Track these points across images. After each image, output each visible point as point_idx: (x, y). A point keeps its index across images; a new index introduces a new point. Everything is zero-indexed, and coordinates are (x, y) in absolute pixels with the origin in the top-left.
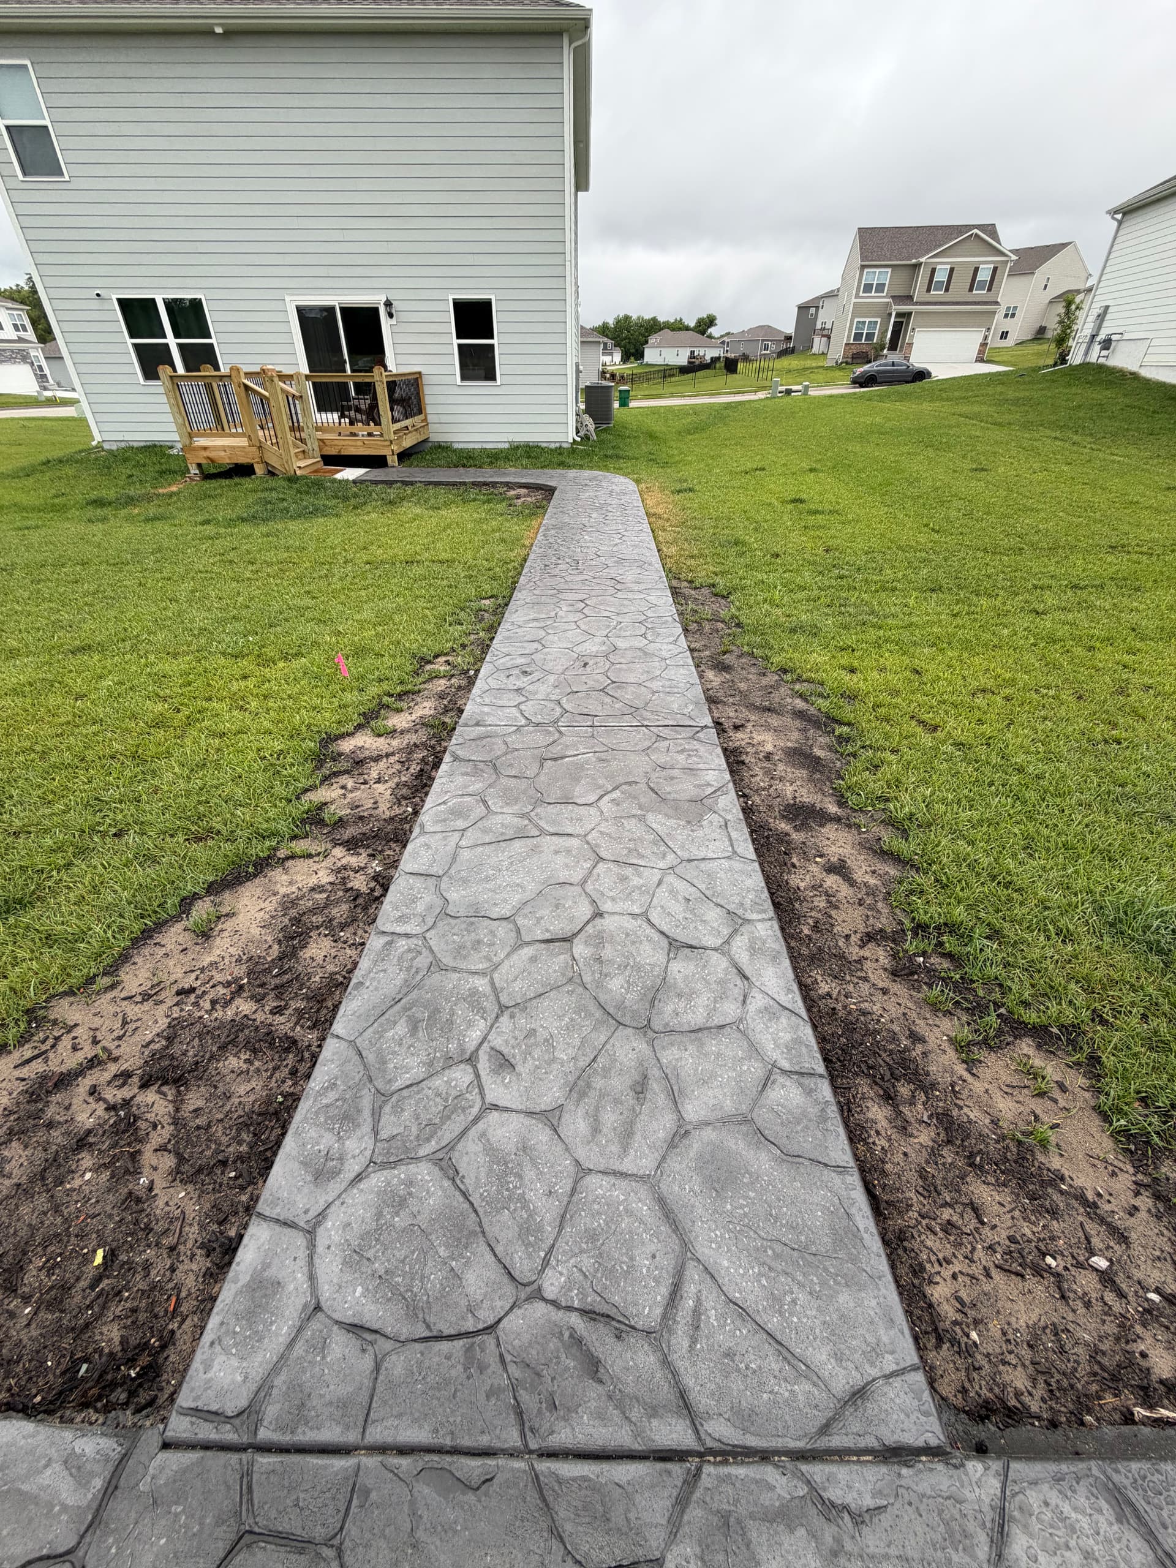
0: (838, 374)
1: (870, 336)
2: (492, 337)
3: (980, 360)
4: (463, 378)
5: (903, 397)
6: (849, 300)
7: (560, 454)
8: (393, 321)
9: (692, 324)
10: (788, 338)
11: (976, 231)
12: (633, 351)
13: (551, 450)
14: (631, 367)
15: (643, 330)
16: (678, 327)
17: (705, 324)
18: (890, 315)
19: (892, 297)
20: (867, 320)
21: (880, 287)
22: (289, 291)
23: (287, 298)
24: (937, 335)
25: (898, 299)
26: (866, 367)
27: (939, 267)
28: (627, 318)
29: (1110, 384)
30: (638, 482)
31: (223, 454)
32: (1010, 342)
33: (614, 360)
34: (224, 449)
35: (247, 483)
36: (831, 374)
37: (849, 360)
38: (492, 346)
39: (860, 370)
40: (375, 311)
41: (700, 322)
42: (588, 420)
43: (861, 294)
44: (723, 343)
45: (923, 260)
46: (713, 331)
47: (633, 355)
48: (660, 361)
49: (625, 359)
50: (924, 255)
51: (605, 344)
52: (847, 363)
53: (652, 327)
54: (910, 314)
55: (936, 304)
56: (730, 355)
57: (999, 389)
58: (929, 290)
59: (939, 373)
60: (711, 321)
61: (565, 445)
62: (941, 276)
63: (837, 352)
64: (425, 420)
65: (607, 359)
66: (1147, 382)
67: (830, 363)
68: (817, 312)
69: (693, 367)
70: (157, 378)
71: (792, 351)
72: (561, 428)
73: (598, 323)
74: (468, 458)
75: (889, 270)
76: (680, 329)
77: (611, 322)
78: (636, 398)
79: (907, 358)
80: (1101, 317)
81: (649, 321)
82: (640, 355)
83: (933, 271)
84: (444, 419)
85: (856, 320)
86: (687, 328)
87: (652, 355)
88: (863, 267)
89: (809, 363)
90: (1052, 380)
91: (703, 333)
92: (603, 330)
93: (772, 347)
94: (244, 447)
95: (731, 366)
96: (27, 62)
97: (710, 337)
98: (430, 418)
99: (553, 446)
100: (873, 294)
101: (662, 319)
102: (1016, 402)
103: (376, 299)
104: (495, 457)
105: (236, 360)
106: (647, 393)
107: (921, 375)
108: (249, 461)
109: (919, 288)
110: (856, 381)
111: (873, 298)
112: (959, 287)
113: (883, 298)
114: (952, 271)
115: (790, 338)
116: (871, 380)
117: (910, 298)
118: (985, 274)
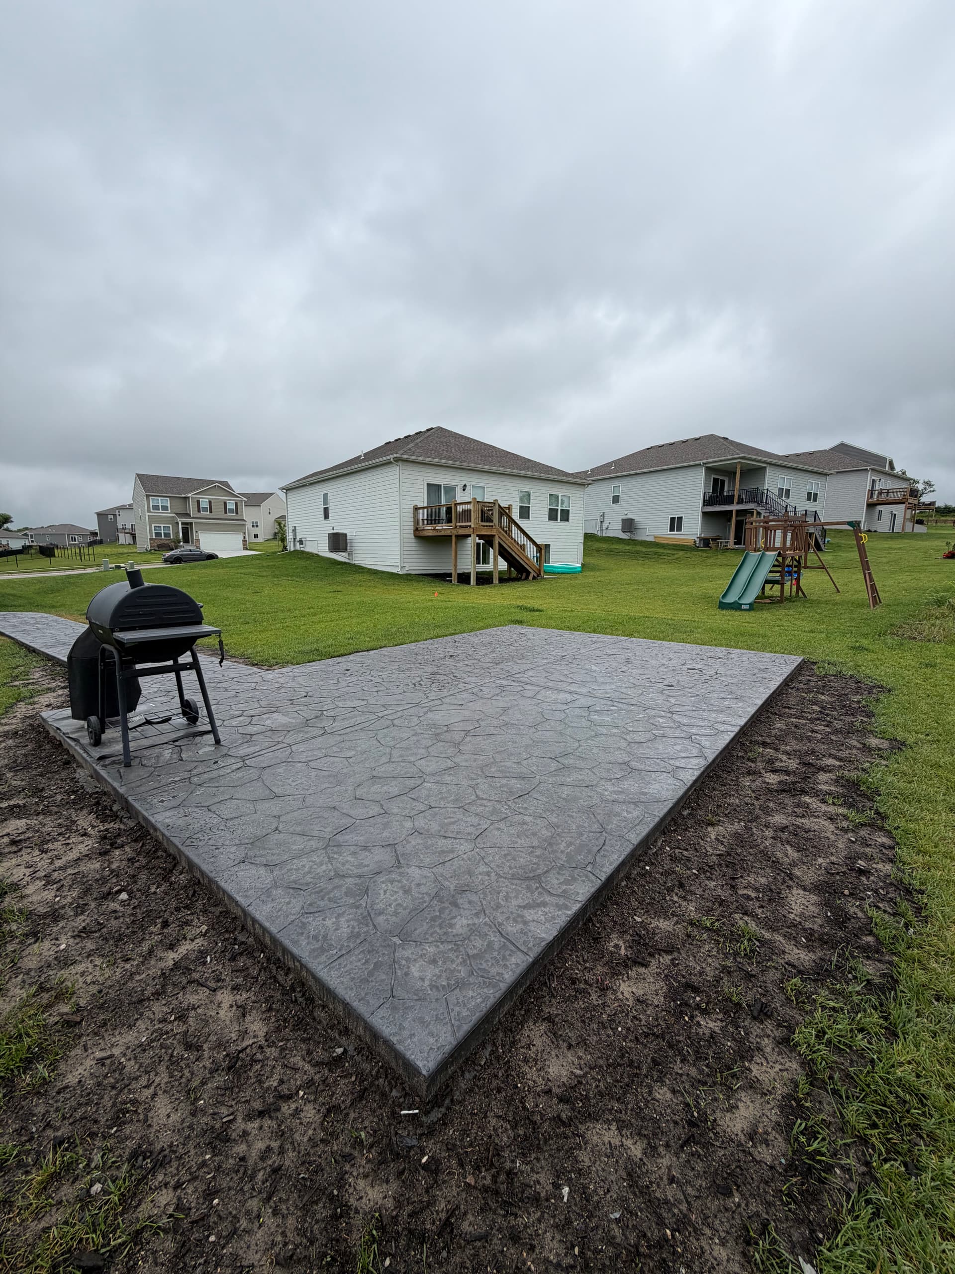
0: (151, 556)
1: (167, 535)
3: (245, 549)
5: (205, 567)
6: (144, 513)
10: (94, 534)
11: (216, 484)
18: (177, 523)
19: (175, 513)
20: (162, 526)
21: (165, 508)
24: (212, 535)
25: (180, 515)
26: (172, 553)
27: (201, 500)
29: (308, 559)
32: (261, 539)
36: (145, 556)
37: (156, 548)
39: (168, 554)
43: (152, 510)
44: (26, 535)
45: (188, 496)
46: (10, 526)
50: (190, 493)
54: (191, 524)
55: (206, 519)
57: (258, 562)
58: (199, 511)
59: (221, 555)
62: (204, 505)
63: (144, 544)
66: (322, 557)
67: (140, 550)
68: (115, 517)
71: (101, 542)
75: (169, 499)
79: (198, 548)
80: (294, 530)
83: (198, 502)
85: (153, 525)
88: (148, 496)
89: (120, 550)
90: (283, 557)
93: (79, 539)
95: (47, 551)
100: (161, 511)
102: (268, 567)
107: (211, 557)
109: (192, 510)
110: (166, 561)
111: (161, 513)
112: (218, 511)
113: (168, 514)
114: (210, 502)
115: (96, 534)
116: (177, 560)
117: (188, 515)
118: (231, 506)
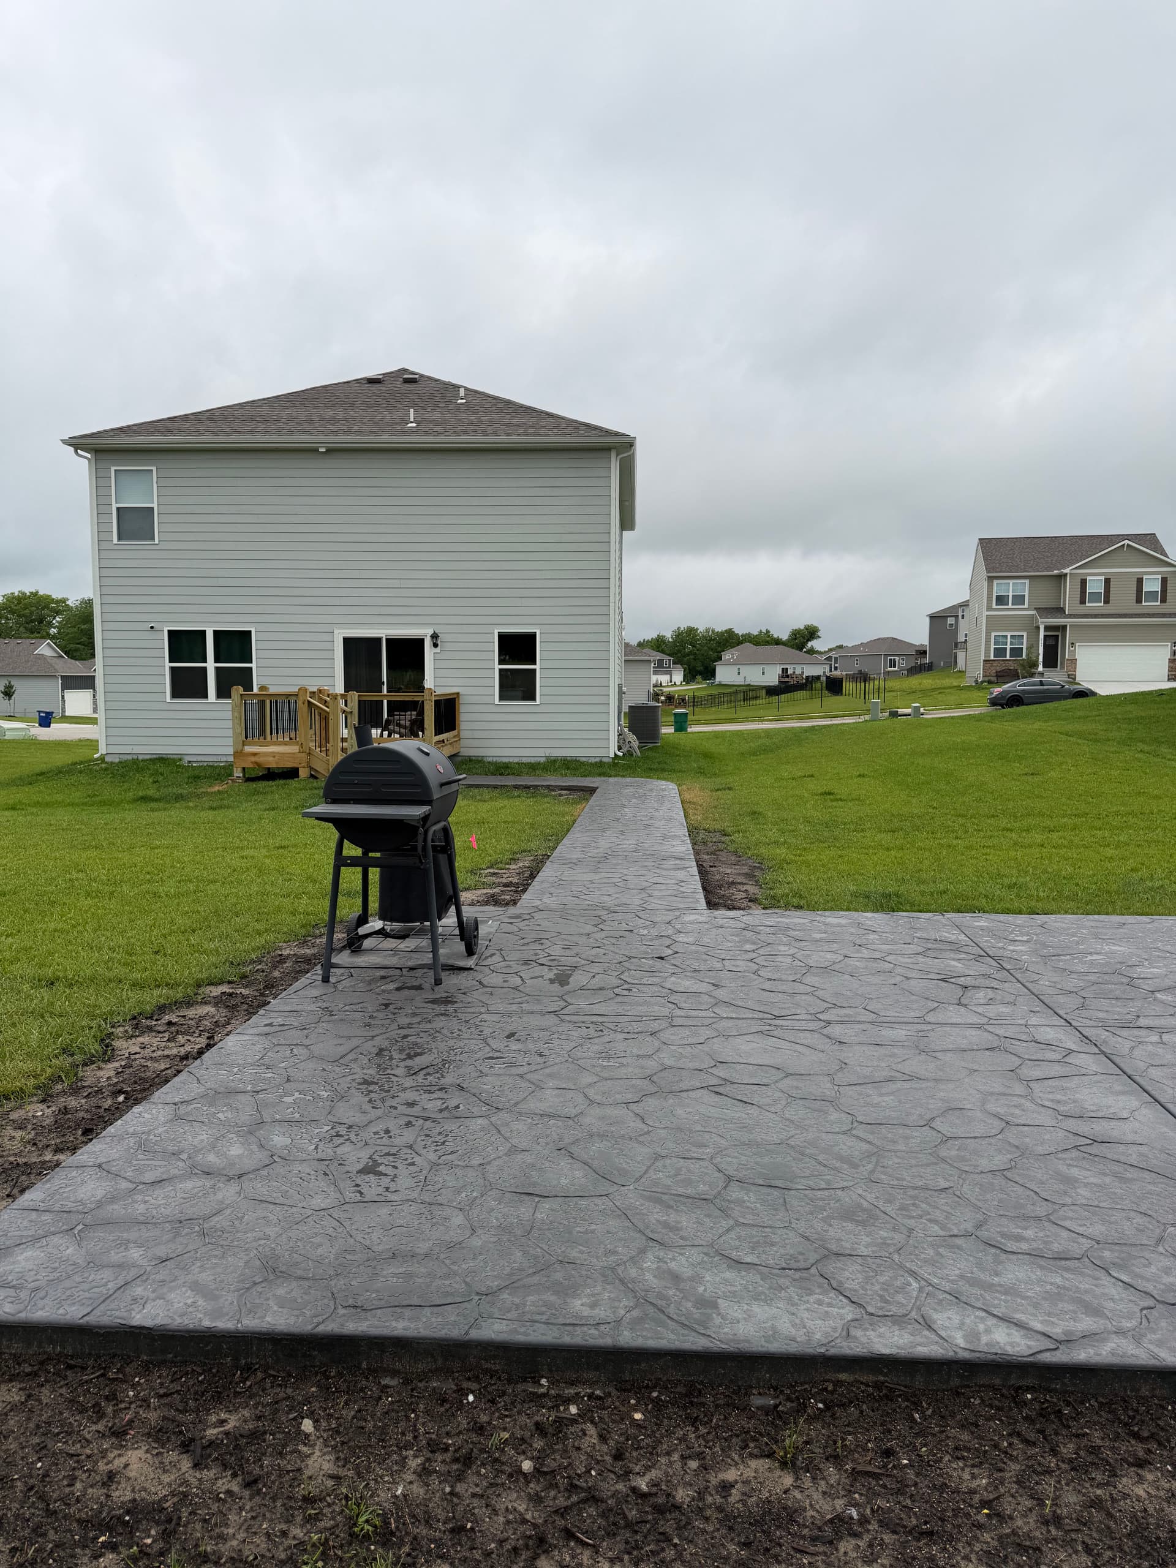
0: (977, 694)
1: (1017, 652)
2: (535, 664)
4: (501, 698)
6: (981, 613)
7: (600, 767)
8: (438, 650)
9: (785, 636)
10: (922, 652)
11: (1126, 542)
12: (701, 668)
13: (591, 764)
14: (698, 687)
15: (713, 644)
16: (765, 640)
17: (802, 639)
18: (1038, 628)
19: (1036, 609)
20: (1009, 634)
21: (1019, 599)
22: (338, 626)
23: (336, 631)
24: (1105, 650)
25: (1044, 611)
26: (1008, 687)
27: (1089, 578)
28: (691, 631)
30: (679, 785)
31: (271, 759)
33: (674, 680)
34: (273, 754)
35: (293, 783)
36: (965, 695)
37: (993, 679)
38: (534, 671)
39: (997, 690)
40: (420, 643)
41: (795, 634)
42: (632, 738)
43: (994, 606)
44: (829, 659)
45: (1065, 571)
46: (813, 644)
47: (700, 673)
48: (738, 680)
49: (689, 678)
50: (1069, 566)
51: (661, 661)
52: (990, 682)
53: (727, 641)
54: (1064, 628)
55: (1096, 616)
56: (837, 674)
58: (1083, 602)
60: (811, 633)
61: (605, 760)
62: (1095, 585)
63: (977, 671)
64: (458, 735)
65: (664, 679)
67: (969, 682)
68: (957, 622)
69: (786, 687)
70: (229, 697)
71: (930, 667)
72: (603, 743)
73: (650, 635)
74: (502, 769)
75: (1027, 581)
76: (767, 643)
77: (669, 635)
78: (698, 723)
79: (1072, 678)
81: (722, 633)
82: (710, 673)
83: (1084, 582)
84: (477, 735)
85: (993, 634)
86: (778, 642)
87: (725, 674)
88: (991, 579)
89: (945, 682)
91: (800, 647)
92: (658, 644)
93: (902, 663)
94: (294, 754)
95: (834, 686)
96: (154, 469)
97: (812, 651)
98: (463, 734)
99: (593, 760)
100: (1010, 606)
101: (740, 631)
103: (424, 632)
104: (533, 768)
105: (265, 682)
106: (712, 717)
107: (1083, 694)
108: (295, 765)
109: (1069, 599)
110: (994, 702)
111: (1011, 610)
112: (1124, 597)
113: (1025, 611)
114: (1107, 582)
115: (925, 652)
116: (1014, 701)
117: (1060, 611)
118: (1152, 585)
